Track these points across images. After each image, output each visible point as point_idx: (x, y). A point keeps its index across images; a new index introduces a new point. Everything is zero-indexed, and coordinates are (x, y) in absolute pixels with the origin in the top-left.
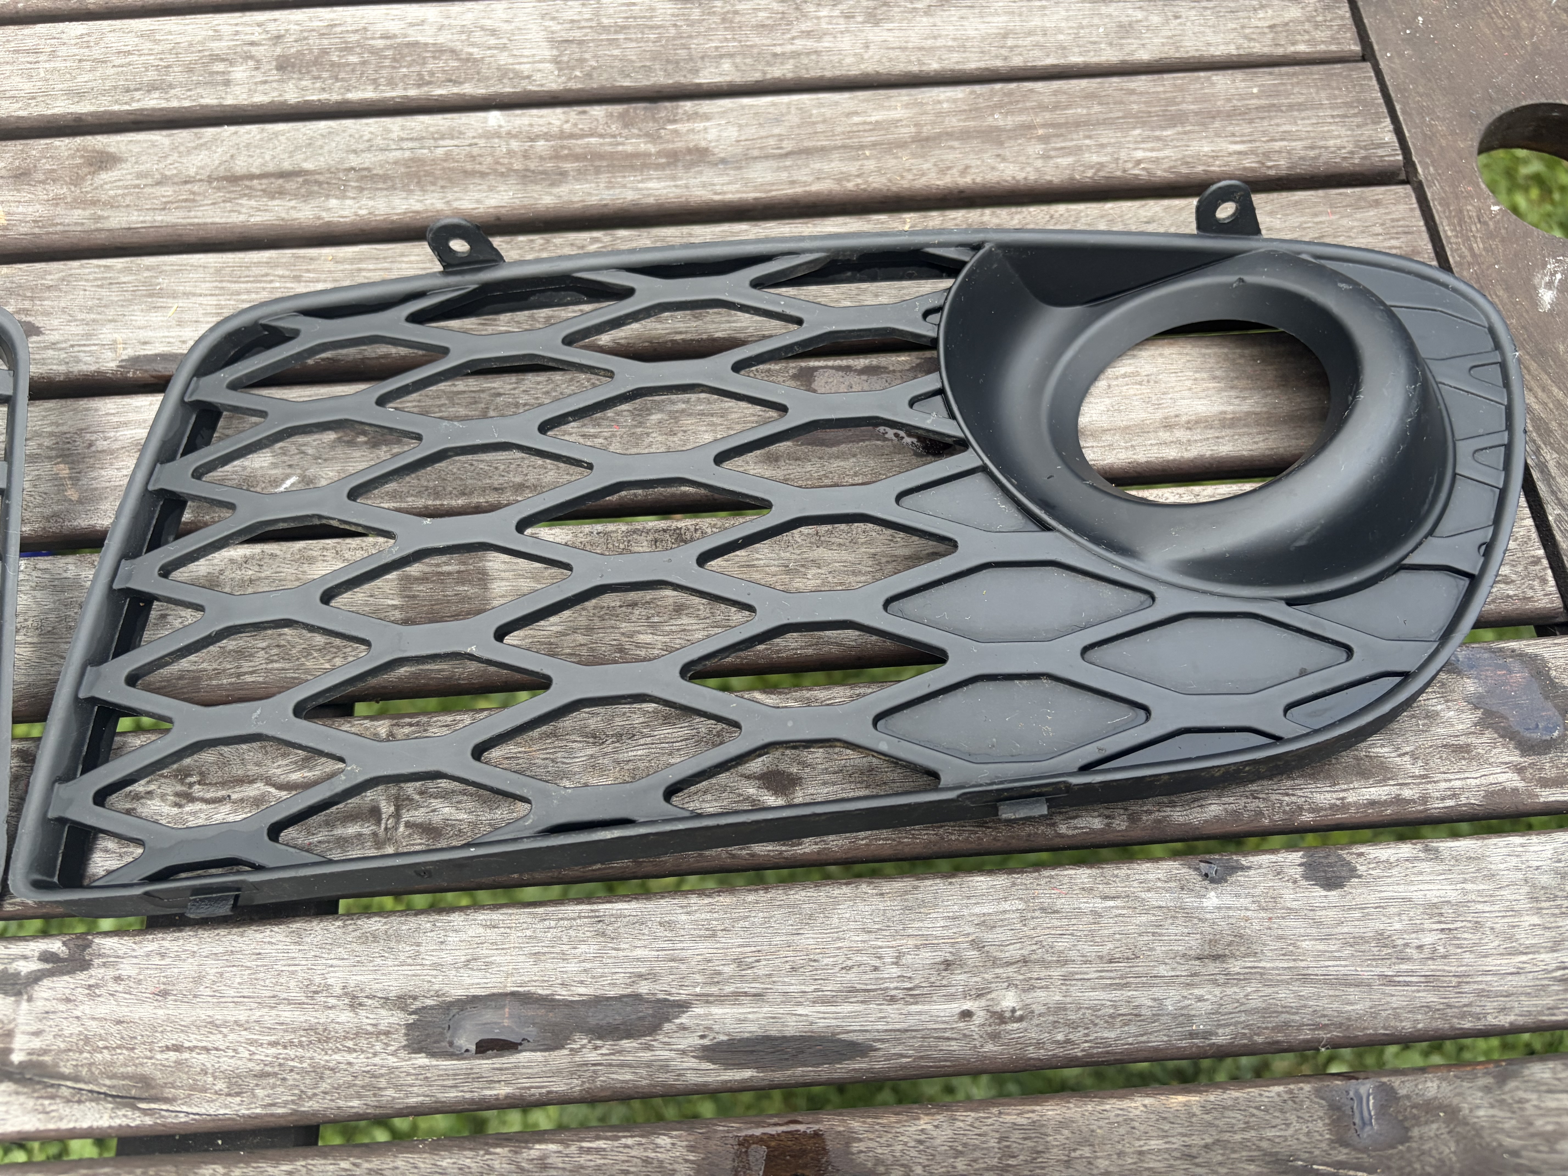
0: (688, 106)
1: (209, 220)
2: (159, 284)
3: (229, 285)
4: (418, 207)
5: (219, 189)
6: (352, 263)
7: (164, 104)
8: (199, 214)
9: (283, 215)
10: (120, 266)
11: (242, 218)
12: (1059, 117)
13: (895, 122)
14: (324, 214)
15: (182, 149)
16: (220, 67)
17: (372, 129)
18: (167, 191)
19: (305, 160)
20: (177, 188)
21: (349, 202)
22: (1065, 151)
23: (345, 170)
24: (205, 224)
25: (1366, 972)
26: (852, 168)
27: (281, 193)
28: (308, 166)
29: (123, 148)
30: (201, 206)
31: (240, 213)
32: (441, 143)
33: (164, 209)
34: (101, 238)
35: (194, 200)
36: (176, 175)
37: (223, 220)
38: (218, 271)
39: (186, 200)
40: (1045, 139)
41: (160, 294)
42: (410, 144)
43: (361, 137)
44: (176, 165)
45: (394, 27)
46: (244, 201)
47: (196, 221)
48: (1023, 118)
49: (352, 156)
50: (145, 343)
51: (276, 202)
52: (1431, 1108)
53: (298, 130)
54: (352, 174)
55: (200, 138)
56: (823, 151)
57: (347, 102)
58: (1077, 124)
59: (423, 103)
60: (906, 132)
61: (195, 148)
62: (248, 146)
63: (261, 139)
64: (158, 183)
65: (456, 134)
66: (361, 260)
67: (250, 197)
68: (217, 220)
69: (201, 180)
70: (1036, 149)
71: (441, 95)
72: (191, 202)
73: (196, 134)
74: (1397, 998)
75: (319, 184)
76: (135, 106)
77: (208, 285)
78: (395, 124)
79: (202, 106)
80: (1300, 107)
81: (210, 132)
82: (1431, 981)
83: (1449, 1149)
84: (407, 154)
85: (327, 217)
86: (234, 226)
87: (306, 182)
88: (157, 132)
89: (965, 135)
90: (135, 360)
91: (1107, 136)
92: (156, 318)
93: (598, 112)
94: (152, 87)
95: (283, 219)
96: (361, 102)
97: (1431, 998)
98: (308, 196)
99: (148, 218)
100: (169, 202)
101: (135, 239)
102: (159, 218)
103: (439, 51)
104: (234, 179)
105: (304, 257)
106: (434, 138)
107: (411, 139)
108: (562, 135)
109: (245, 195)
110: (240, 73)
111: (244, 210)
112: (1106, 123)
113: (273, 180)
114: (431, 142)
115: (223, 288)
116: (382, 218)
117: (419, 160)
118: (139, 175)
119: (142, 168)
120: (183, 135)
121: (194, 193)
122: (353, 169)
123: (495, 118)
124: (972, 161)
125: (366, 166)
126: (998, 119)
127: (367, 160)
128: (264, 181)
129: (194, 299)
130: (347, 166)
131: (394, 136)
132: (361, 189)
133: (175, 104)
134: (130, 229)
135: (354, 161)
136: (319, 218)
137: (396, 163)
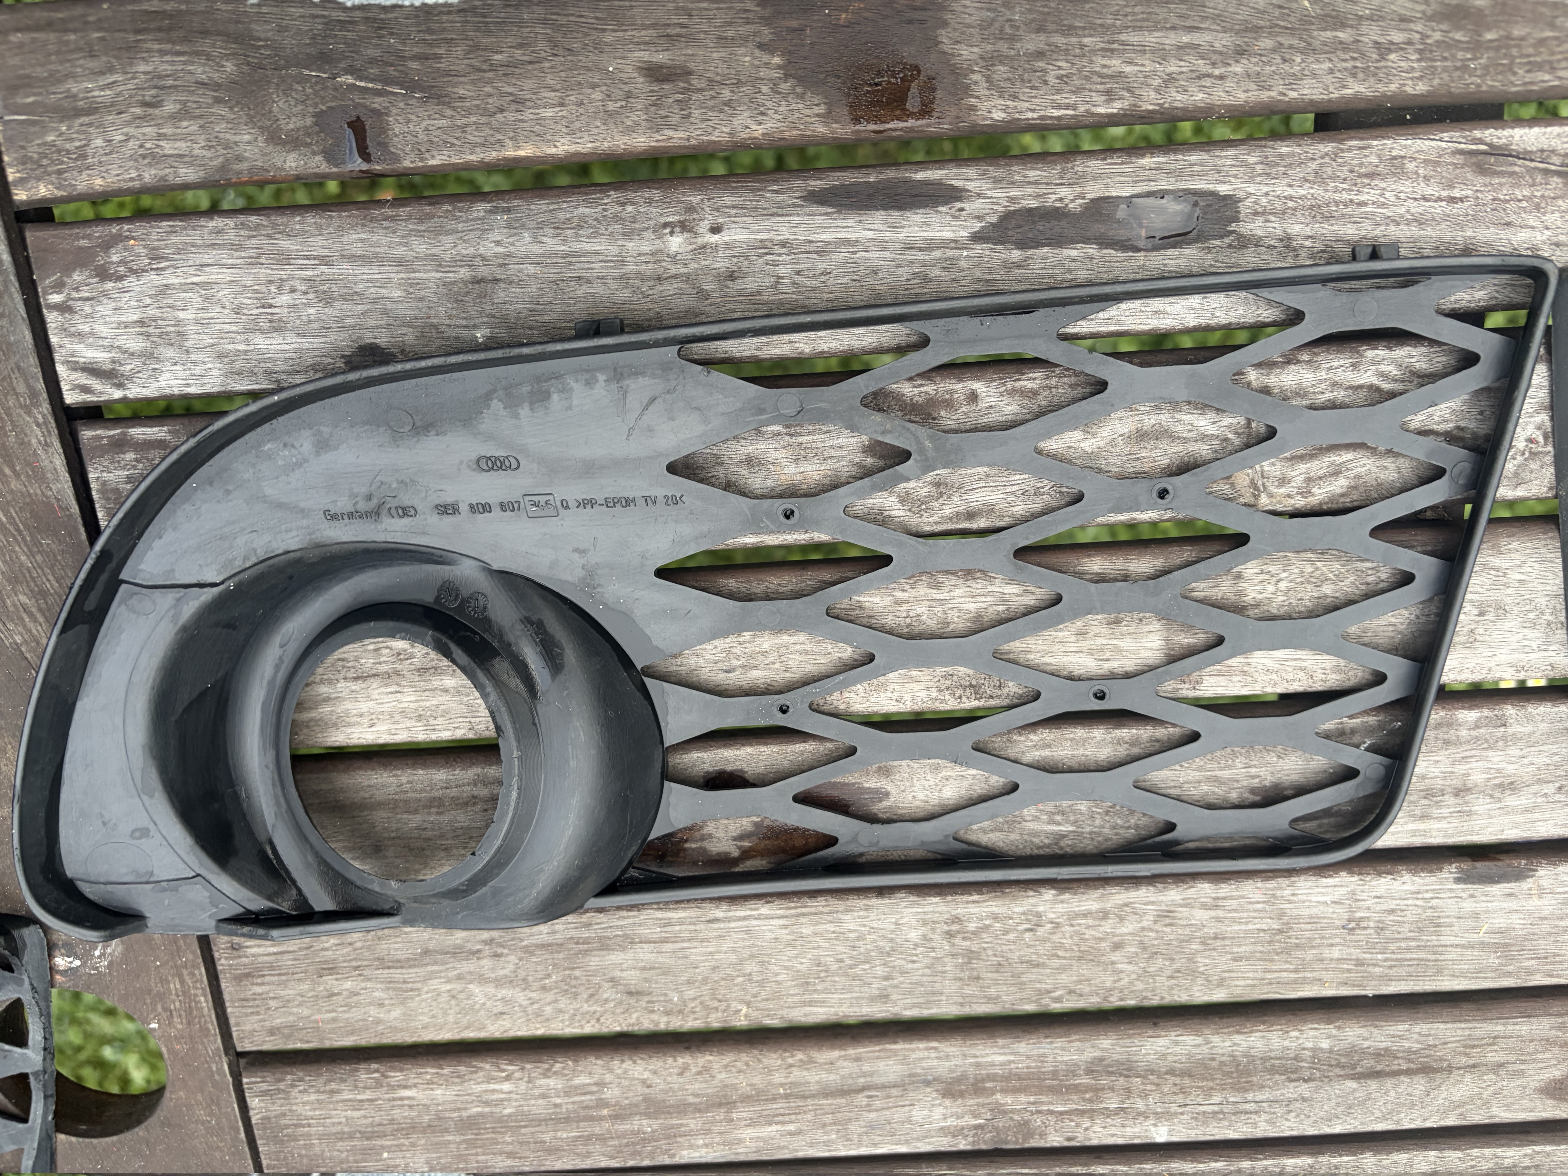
0: (963, 1145)
1: (1449, 1025)
2: (1498, 958)
3: (1429, 957)
4: (1237, 1038)
5: (1441, 1059)
6: (1304, 978)
7: (1499, 1151)
8: (1459, 1032)
9: (1376, 1031)
10: (1538, 977)
11: (1417, 1028)
12: (587, 1129)
13: (752, 1123)
14: (1334, 1032)
15: (1479, 1102)
17: (1287, 1124)
18: (1492, 1057)
19: (1354, 1090)
20: (1483, 1060)
21: (1309, 1045)
22: (582, 1090)
23: (1314, 1080)
24: (1454, 1022)
25: (345, 268)
26: (797, 1074)
27: (1378, 1055)
28: (1352, 1084)
29: (1538, 1103)
30: (1459, 1041)
31: (1419, 1033)
32: (1216, 1108)
33: (1495, 1038)
34: (1557, 1006)
35: (1465, 1047)
36: (1484, 1074)
37: (1436, 1026)
38: (1439, 972)
39: (1473, 1047)
40: (602, 1103)
41: (1496, 947)
42: (1247, 1107)
43: (1298, 1116)
44: (1483, 1085)
46: (1416, 1046)
47: (1463, 1025)
48: (622, 1127)
49: (1307, 1095)
50: (1510, 895)
51: (1383, 1045)
52: (294, 142)
53: (1362, 1123)
54: (1307, 1074)
55: (1461, 1114)
56: (827, 1092)
57: (1312, 1154)
58: (567, 1120)
59: (1234, 1153)
60: (741, 1113)
61: (1465, 1103)
62: (1412, 1105)
63: (1399, 1113)
64: (1501, 1065)
65: (1200, 1117)
66: (1295, 981)
67: (1409, 1051)
68: (1442, 1026)
69: (1458, 1068)
70: (611, 1094)
71: (1216, 1161)
72: (1469, 1045)
73: (1465, 1119)
74: (318, 244)
75: (1339, 1065)
76: (1528, 1150)
77: (1450, 957)
78: (1263, 1129)
79: (1459, 1149)
80: (340, 1137)
81: (1451, 1121)
82: (285, 259)
83: (279, 105)
84: (1250, 1096)
85: (1331, 1029)
86: (1424, 1020)
87: (1353, 1067)
88: (1505, 1121)
89: (682, 1109)
90: (1519, 876)
91: (539, 1107)
92: (1500, 922)
93: (1055, 1140)
95: (1376, 1026)
96: (1299, 1154)
97: (286, 244)
98: (1351, 1051)
99: (1511, 1028)
100: (1490, 1045)
101: (1523, 1005)
102: (1499, 1028)
104: (1426, 1070)
105: (1354, 986)
106: (1224, 1113)
107: (1246, 1113)
108: (1091, 1114)
109: (1415, 1053)
111: (1415, 1036)
112: (539, 1121)
113: (1387, 1069)
114: (1226, 1109)
115: (1435, 953)
116: (1275, 1027)
117: (1238, 1090)
118: (1521, 1074)
119: (1518, 1082)
120: (1478, 1117)
121: (1466, 1054)
122: (1305, 1081)
123: (1161, 1135)
124: (675, 1081)
125: (1293, 1084)
126: (647, 1125)
127: (1291, 1091)
128: (1396, 1068)
129: (1463, 941)
130: (1312, 1084)
131: (1264, 1117)
132: (1296, 1058)
133: (1488, 1152)
134: (1529, 1016)
135: (1305, 1089)
136: (1339, 1028)
137: (1263, 1087)
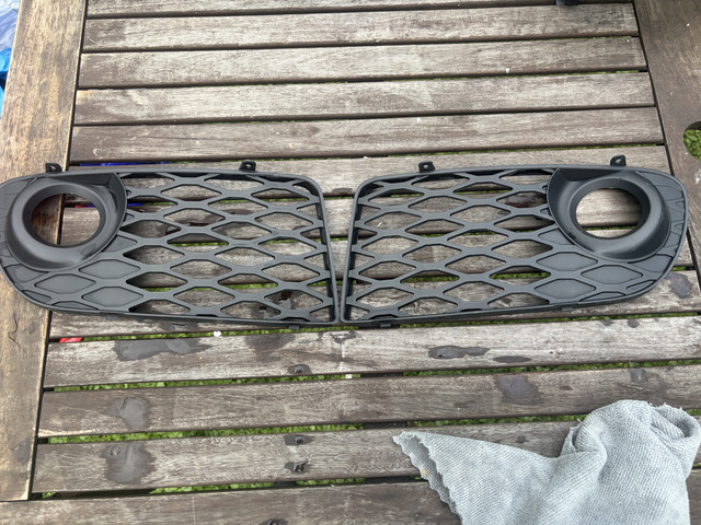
1: (347, 149)
2: (337, 168)
4: (401, 146)
5: (348, 140)
7: (328, 113)
8: (344, 147)
9: (366, 148)
11: (355, 149)
14: (377, 148)
15: (335, 127)
16: (341, 101)
17: (386, 122)
18: (334, 140)
20: (337, 139)
21: (383, 145)
25: (640, 346)
26: (516, 138)
27: (364, 142)
28: (370, 133)
29: (320, 126)
30: (344, 145)
31: (354, 147)
32: (405, 127)
33: (334, 146)
34: (319, 154)
35: (342, 143)
36: (336, 135)
39: (340, 143)
42: (397, 127)
43: (383, 124)
44: (335, 132)
45: (387, 90)
46: (355, 144)
47: (344, 149)
48: (561, 123)
49: (382, 131)
50: (337, 185)
51: (364, 144)
52: (653, 375)
54: (382, 136)
56: (508, 132)
57: (378, 113)
58: (576, 126)
59: (399, 114)
60: (530, 127)
61: (339, 127)
62: (353, 126)
63: (357, 125)
64: (331, 138)
65: (409, 124)
67: (357, 142)
69: (342, 137)
70: (564, 133)
71: (403, 112)
73: (338, 122)
74: (647, 352)
75: (374, 139)
76: (320, 113)
79: (338, 114)
80: (636, 121)
81: (342, 122)
83: (656, 383)
84: (396, 130)
86: (353, 151)
87: (370, 138)
88: (327, 121)
89: (546, 128)
93: (446, 118)
94: (324, 107)
96: (382, 114)
98: (372, 143)
99: (331, 148)
100: (335, 144)
102: (334, 148)
103: (401, 98)
104: (352, 137)
106: (403, 125)
107: (397, 125)
108: (437, 126)
109: (355, 142)
110: (347, 104)
113: (362, 137)
114: (402, 127)
116: (392, 149)
117: (400, 132)
118: (326, 135)
119: (326, 133)
120: (335, 123)
121: (341, 141)
123: (419, 119)
125: (386, 134)
128: (360, 138)
129: (347, 173)
130: (381, 134)
131: (392, 124)
132: (386, 141)
133: (331, 113)
134: (327, 151)
136: (375, 149)
137: (394, 133)
